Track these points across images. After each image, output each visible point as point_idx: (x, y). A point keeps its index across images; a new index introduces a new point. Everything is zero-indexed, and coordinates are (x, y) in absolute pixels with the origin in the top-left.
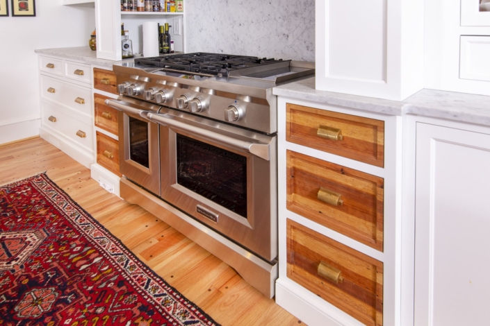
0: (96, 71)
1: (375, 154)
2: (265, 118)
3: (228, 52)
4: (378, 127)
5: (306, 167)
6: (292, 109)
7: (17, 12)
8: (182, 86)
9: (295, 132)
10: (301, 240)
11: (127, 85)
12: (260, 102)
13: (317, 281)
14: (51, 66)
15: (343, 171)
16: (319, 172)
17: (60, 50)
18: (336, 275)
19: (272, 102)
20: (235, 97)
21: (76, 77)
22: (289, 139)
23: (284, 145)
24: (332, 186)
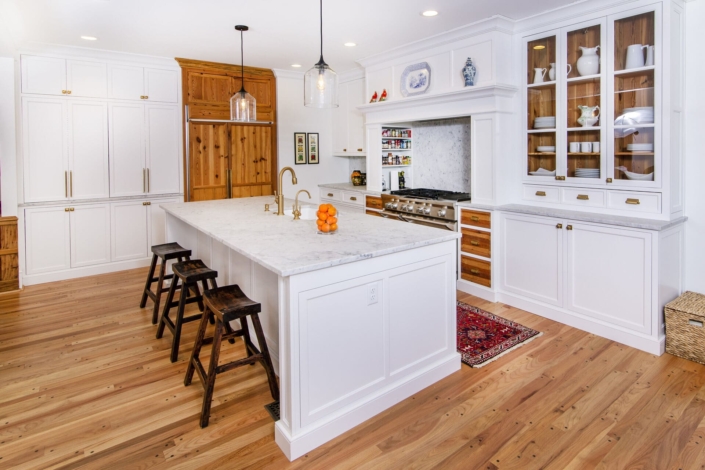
0: (367, 197)
1: (487, 224)
2: (453, 215)
3: (437, 188)
4: (488, 215)
5: (468, 233)
6: (463, 211)
7: (311, 161)
8: (417, 203)
9: (464, 220)
10: (466, 262)
11: (390, 204)
12: (451, 208)
13: (471, 276)
14: (331, 195)
15: (479, 232)
16: (472, 234)
17: (339, 184)
18: (477, 271)
19: (455, 208)
20: (441, 207)
21: (352, 201)
22: (462, 222)
23: (460, 225)
24: (476, 238)
